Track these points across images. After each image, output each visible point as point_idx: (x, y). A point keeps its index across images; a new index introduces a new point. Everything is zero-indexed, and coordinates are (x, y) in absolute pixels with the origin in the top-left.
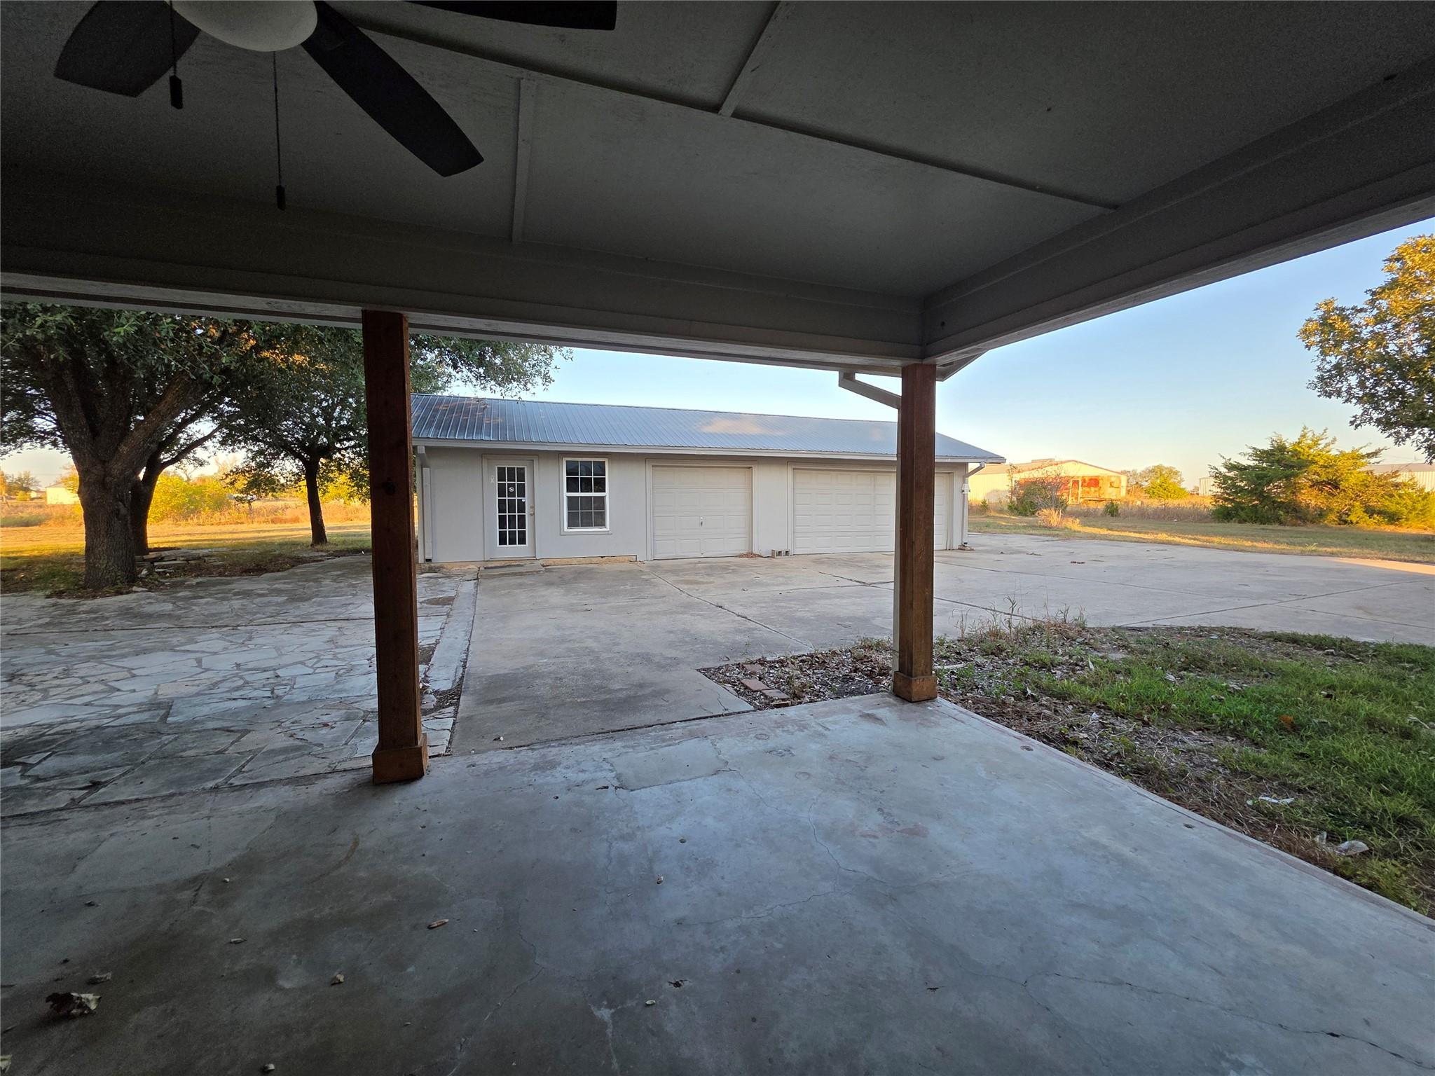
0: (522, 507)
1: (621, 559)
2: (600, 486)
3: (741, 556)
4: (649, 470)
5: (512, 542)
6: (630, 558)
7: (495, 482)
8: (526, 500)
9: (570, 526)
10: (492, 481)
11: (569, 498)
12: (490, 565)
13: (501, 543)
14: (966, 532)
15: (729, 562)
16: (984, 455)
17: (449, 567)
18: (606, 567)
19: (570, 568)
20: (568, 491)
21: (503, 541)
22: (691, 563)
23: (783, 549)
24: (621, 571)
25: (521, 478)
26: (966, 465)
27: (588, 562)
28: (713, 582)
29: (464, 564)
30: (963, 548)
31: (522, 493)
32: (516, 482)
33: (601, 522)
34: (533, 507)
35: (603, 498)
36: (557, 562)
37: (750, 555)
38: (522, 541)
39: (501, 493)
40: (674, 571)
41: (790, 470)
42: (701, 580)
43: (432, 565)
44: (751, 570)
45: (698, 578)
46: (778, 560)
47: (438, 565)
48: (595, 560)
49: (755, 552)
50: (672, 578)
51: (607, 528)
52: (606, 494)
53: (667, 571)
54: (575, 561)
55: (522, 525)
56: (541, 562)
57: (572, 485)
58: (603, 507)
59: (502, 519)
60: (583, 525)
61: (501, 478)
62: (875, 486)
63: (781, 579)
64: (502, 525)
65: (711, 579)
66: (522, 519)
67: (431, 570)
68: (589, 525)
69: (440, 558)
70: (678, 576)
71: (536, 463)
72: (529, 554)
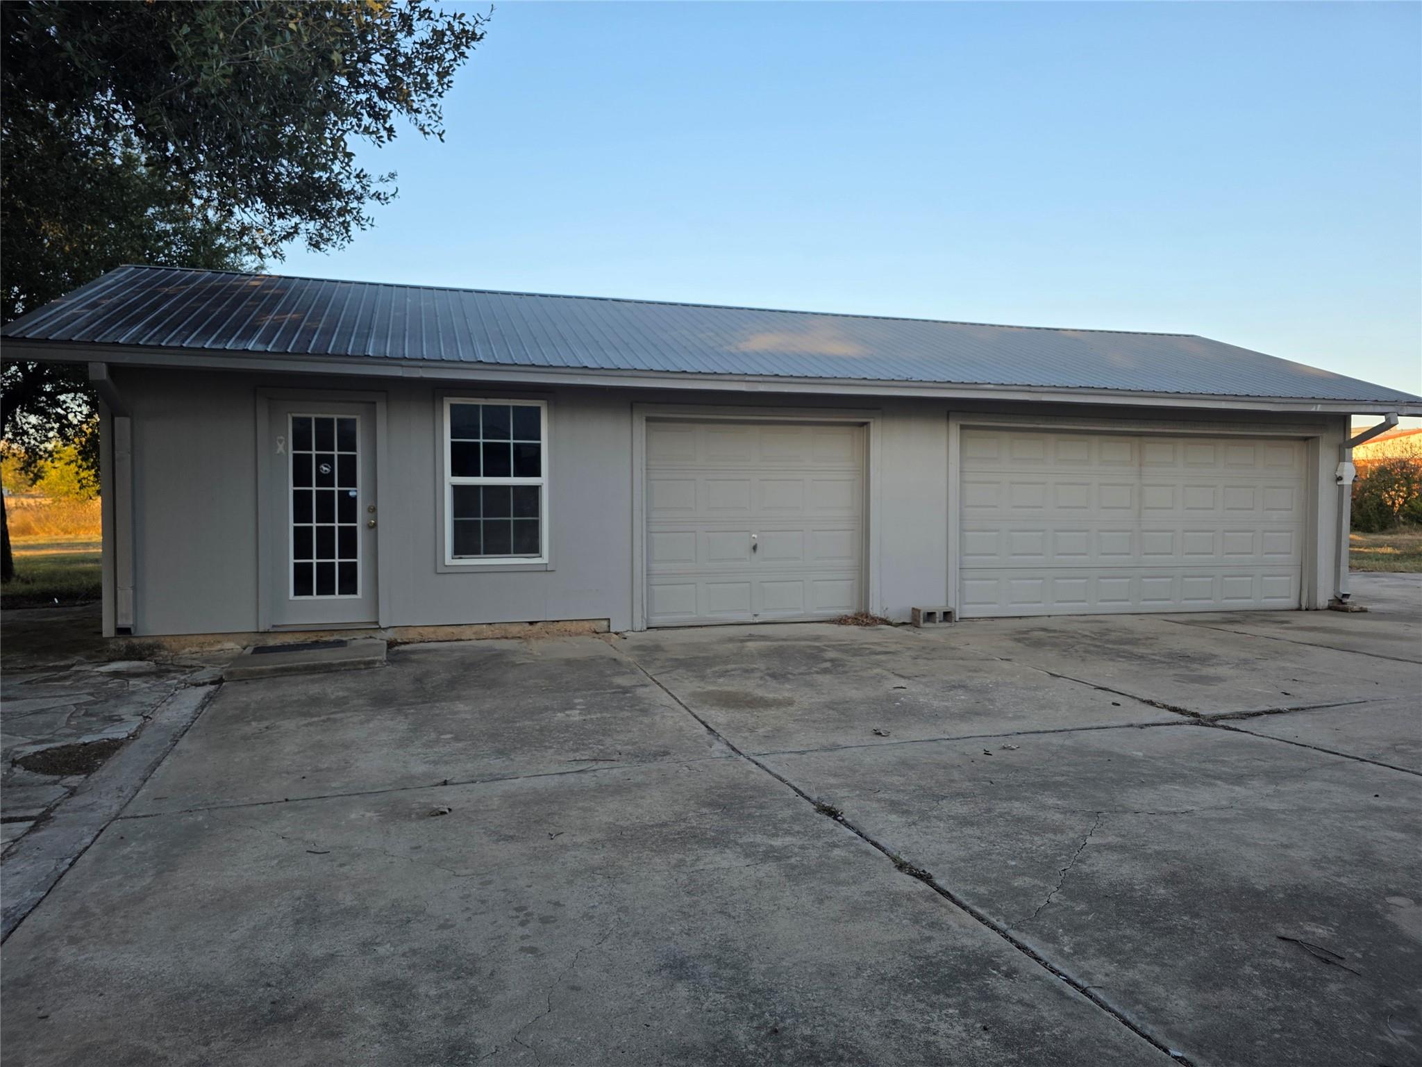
0: (349, 507)
1: (573, 627)
2: (530, 464)
3: (842, 621)
4: (640, 427)
5: (326, 589)
6: (594, 626)
7: (286, 450)
8: (358, 492)
9: (459, 550)
10: (281, 448)
11: (456, 489)
12: (271, 642)
13: (298, 592)
14: (1344, 568)
15: (817, 638)
16: (1394, 398)
17: (175, 645)
18: (536, 647)
19: (452, 651)
20: (456, 471)
21: (302, 586)
22: (731, 640)
23: (938, 605)
24: (569, 662)
25: (348, 442)
26: (1344, 420)
27: (498, 633)
28: (790, 703)
29: (210, 638)
30: (1339, 605)
31: (349, 477)
32: (336, 453)
33: (533, 547)
34: (373, 510)
35: (535, 490)
36: (429, 634)
37: (863, 619)
38: (349, 585)
39: (301, 475)
40: (695, 663)
41: (955, 430)
42: (760, 693)
43: (135, 641)
44: (878, 664)
45: (751, 687)
46: (934, 634)
47: (150, 641)
48: (515, 630)
49: (875, 610)
50: (688, 686)
51: (545, 558)
52: (542, 481)
53: (679, 663)
54: (468, 633)
55: (349, 547)
56: (390, 635)
57: (463, 461)
58: (535, 510)
59: (302, 538)
60: (491, 550)
61: (301, 441)
62: (1141, 465)
63: (962, 696)
64: (302, 549)
65: (783, 691)
66: (349, 538)
67: (133, 653)
68: (503, 550)
69: (154, 625)
70: (703, 678)
71: (381, 409)
72: (362, 617)
